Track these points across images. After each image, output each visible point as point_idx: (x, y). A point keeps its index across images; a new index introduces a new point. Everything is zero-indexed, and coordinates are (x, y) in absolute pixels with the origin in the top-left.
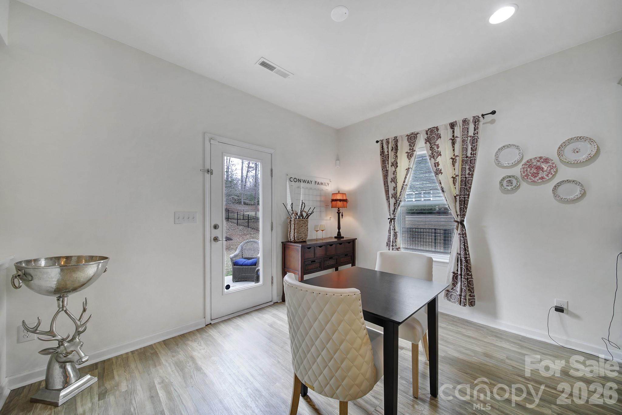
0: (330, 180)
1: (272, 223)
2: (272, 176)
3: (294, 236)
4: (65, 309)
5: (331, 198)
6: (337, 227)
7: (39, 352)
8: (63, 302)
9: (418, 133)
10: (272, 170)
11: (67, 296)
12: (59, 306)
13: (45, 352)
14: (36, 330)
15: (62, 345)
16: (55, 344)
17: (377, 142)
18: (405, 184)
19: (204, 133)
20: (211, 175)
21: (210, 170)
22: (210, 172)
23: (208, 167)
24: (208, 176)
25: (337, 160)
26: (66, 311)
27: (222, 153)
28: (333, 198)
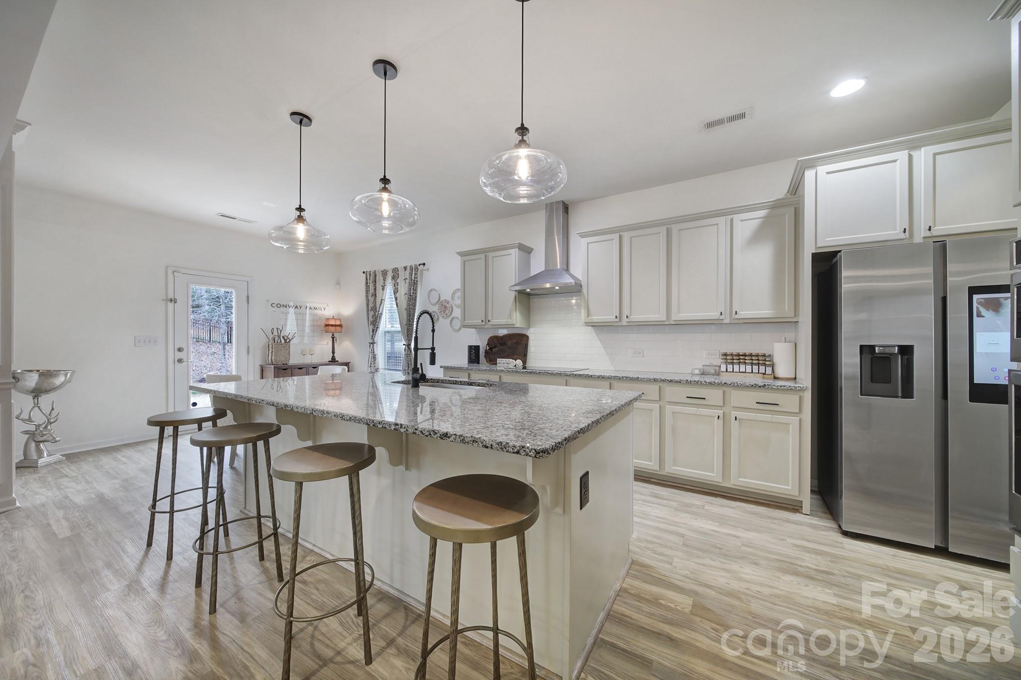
0: (327, 304)
1: (248, 347)
2: (248, 303)
3: (272, 359)
4: (39, 405)
5: (324, 322)
6: (331, 351)
7: (21, 432)
8: (38, 400)
9: (387, 271)
10: (248, 297)
11: (41, 396)
12: (34, 403)
13: (26, 432)
14: (19, 416)
15: (39, 429)
16: (33, 428)
17: (364, 272)
18: (380, 313)
19: (167, 267)
20: (175, 304)
21: (173, 299)
22: (172, 300)
23: (171, 296)
24: (171, 305)
25: (337, 284)
26: (39, 407)
27: (188, 284)
28: (327, 323)
